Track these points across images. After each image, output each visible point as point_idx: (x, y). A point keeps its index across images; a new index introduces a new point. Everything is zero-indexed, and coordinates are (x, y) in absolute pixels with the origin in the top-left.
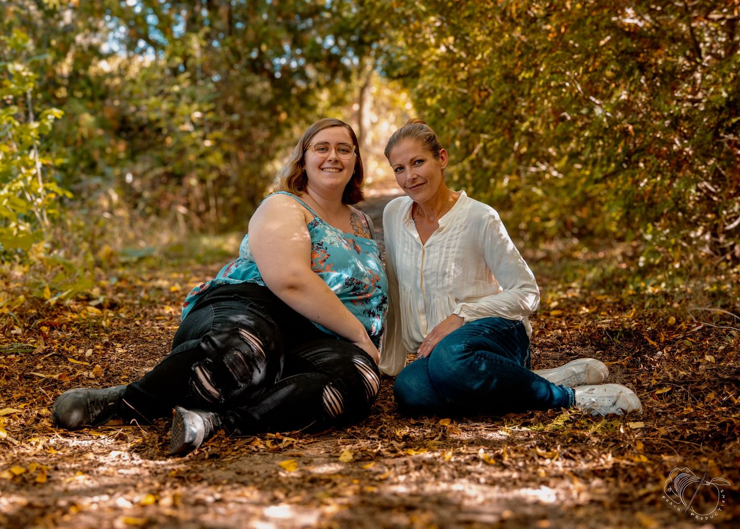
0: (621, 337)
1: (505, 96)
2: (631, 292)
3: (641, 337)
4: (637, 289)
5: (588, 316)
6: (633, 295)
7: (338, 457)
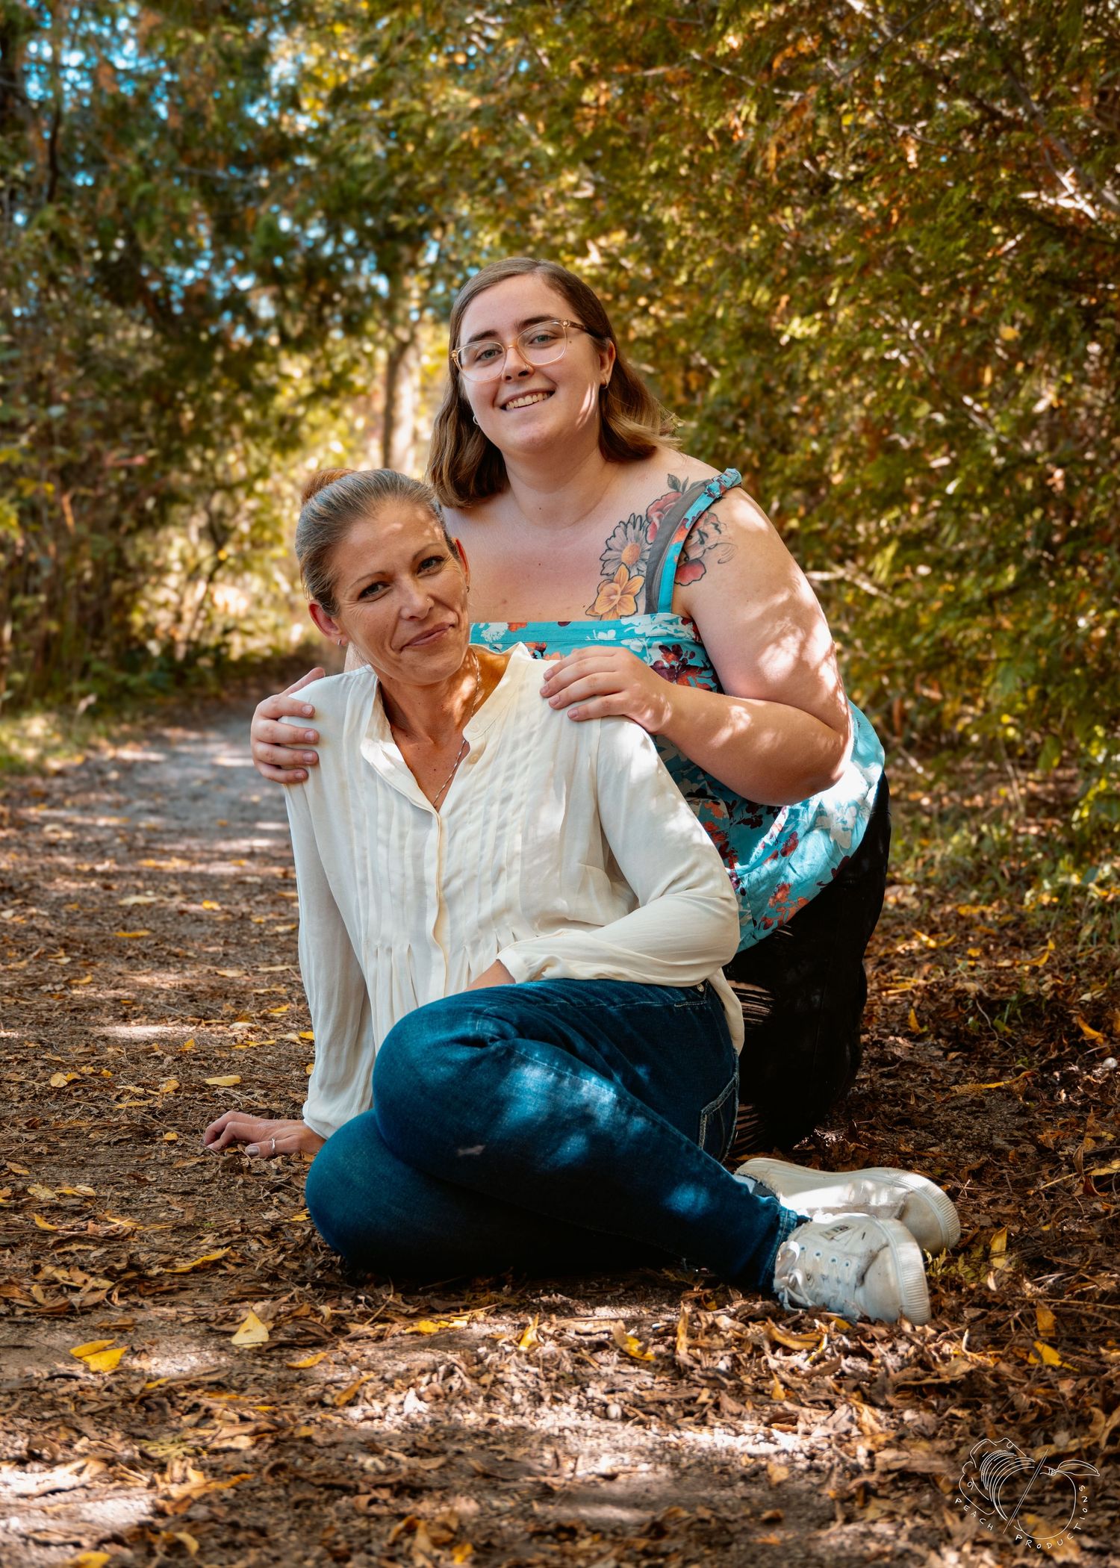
0: (1013, 1016)
1: (745, 385)
2: (1046, 899)
3: (1066, 1019)
4: (1062, 891)
5: (934, 956)
6: (1051, 907)
7: (231, 1334)
